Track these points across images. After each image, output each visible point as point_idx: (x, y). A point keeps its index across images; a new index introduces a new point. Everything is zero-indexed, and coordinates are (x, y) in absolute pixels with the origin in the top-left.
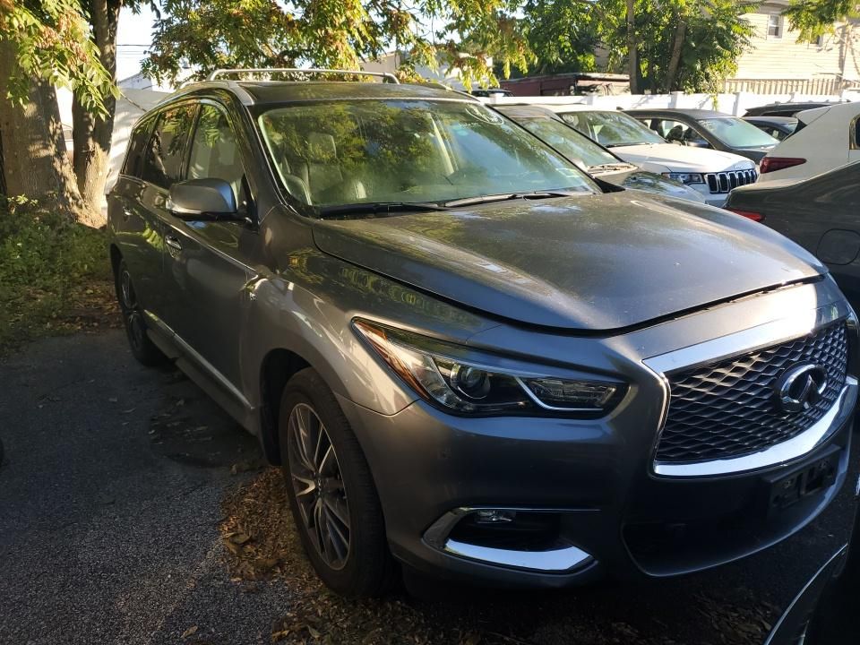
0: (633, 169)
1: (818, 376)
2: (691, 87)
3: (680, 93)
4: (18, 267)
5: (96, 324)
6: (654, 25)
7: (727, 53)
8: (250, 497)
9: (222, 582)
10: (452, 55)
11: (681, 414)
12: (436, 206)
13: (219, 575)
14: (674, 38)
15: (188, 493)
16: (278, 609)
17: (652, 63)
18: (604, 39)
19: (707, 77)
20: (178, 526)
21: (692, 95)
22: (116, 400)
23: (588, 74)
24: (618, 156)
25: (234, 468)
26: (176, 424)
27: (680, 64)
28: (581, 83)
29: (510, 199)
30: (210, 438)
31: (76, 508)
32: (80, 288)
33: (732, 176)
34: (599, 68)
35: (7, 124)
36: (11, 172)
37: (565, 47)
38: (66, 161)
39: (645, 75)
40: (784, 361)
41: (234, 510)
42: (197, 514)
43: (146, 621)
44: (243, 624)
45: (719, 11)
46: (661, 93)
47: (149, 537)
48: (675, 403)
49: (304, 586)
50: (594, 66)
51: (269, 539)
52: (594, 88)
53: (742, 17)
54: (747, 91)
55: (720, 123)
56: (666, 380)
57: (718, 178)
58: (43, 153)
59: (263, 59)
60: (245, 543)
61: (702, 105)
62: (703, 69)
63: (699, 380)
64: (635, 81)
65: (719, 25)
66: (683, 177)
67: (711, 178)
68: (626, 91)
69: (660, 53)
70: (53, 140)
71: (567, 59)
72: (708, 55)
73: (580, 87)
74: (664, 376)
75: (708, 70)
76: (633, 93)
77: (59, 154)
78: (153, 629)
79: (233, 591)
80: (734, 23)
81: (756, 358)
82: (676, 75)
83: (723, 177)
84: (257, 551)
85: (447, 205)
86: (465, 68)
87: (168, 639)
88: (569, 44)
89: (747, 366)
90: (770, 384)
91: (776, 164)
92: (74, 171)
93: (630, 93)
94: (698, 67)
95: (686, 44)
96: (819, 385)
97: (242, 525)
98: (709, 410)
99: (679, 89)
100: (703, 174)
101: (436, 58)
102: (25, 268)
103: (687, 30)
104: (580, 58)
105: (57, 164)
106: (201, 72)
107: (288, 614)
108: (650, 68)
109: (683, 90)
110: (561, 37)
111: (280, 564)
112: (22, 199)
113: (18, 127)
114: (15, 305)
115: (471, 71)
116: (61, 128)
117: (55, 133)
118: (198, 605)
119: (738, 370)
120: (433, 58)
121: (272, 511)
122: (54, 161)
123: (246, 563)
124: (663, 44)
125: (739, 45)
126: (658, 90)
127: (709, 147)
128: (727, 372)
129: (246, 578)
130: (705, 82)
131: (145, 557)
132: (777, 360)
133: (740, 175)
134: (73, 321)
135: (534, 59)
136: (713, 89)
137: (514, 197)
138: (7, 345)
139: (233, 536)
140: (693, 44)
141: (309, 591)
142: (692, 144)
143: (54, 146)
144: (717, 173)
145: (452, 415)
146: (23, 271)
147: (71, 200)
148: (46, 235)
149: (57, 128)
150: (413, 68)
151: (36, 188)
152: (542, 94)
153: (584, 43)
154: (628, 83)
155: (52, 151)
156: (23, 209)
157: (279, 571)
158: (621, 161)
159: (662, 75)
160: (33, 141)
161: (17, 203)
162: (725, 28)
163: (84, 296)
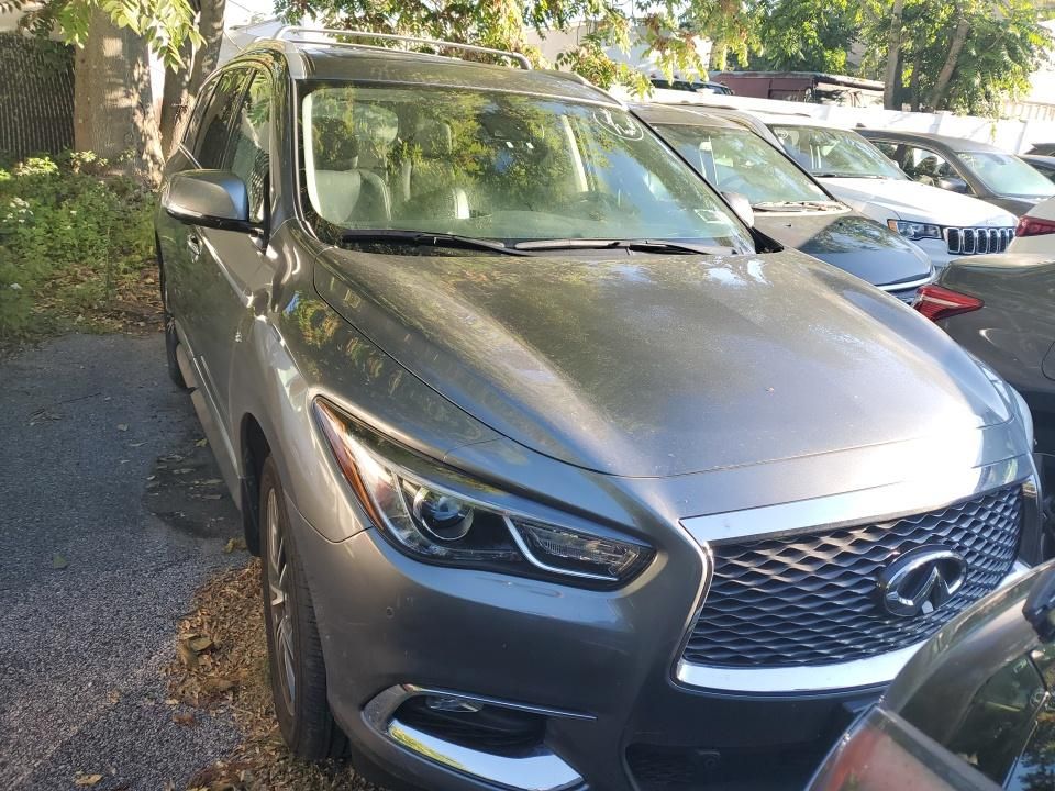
0: (844, 211)
1: (950, 569)
2: (964, 107)
3: (947, 114)
4: (66, 240)
5: (142, 324)
6: (928, 20)
7: (1018, 67)
8: (234, 587)
9: (153, 704)
10: (654, 33)
11: (729, 602)
12: (501, 246)
13: (153, 691)
14: (951, 41)
15: (161, 569)
16: (210, 752)
17: (919, 70)
18: (864, 32)
19: (988, 96)
20: (130, 615)
21: (964, 117)
22: (125, 429)
23: (832, 76)
24: (829, 191)
25: (230, 544)
26: (184, 471)
27: (954, 75)
28: (822, 87)
29: (609, 247)
30: (219, 497)
31: (15, 569)
32: (137, 275)
33: (982, 233)
34: (850, 68)
35: (83, 61)
36: (81, 121)
37: (809, 37)
38: (151, 115)
39: (906, 85)
40: (901, 543)
41: (208, 603)
42: (161, 601)
43: (36, 744)
44: (156, 768)
45: (1014, 13)
46: (923, 111)
47: (88, 624)
48: (719, 587)
49: (255, 724)
50: (844, 66)
51: (234, 650)
52: (837, 95)
53: (1043, 24)
54: (1044, 118)
55: (987, 160)
56: (710, 553)
57: (961, 234)
58: (124, 103)
59: (424, 14)
60: (203, 652)
61: (975, 132)
62: (983, 84)
63: (764, 557)
64: (891, 91)
65: (1012, 30)
66: (916, 228)
67: (953, 234)
68: (877, 102)
69: (930, 59)
70: (137, 89)
71: (810, 54)
72: (992, 67)
73: (820, 91)
74: (708, 547)
75: (989, 87)
76: (886, 107)
77: (143, 106)
78: (40, 756)
79: (163, 716)
80: (1031, 30)
81: (859, 534)
82: (947, 89)
83: (968, 233)
84: (214, 664)
85: (519, 246)
86: (668, 52)
87: (53, 774)
88: (814, 34)
89: (844, 546)
90: (872, 574)
91: (1038, 227)
92: (161, 128)
93: (882, 105)
94: (977, 81)
95: (964, 51)
96: (951, 582)
97: (210, 624)
98: (772, 601)
99: (947, 109)
100: (942, 227)
101: (630, 36)
102: (76, 242)
103: (970, 31)
104: (828, 54)
105: (138, 118)
106: (348, 20)
107: (218, 763)
108: (914, 77)
109: (953, 110)
110: (806, 24)
111: (234, 689)
112: (89, 157)
113: (95, 67)
114: (55, 286)
115: (676, 56)
116: (149, 74)
117: (140, 79)
118: (109, 732)
119: (827, 548)
120: (626, 35)
121: (253, 611)
122: (134, 114)
123: (194, 679)
124: (936, 48)
125: (1037, 59)
126: (921, 106)
127: (965, 190)
128: (809, 550)
129: (184, 701)
130: (985, 102)
131: (71, 651)
132: (890, 538)
133: (993, 233)
134: (116, 316)
135: (759, 49)
136: (992, 112)
137: (615, 246)
138: (25, 337)
139: (191, 639)
140: (974, 53)
141: (258, 732)
142: (945, 184)
143: (137, 96)
144: (961, 228)
145: (408, 556)
146: (73, 246)
147: (151, 164)
148: (111, 204)
149: (144, 73)
150: (598, 45)
151: (109, 145)
152: (770, 96)
153: (836, 35)
154: (882, 93)
155: (134, 101)
156: (89, 168)
157: (231, 698)
158: (832, 198)
159: (929, 89)
160: (113, 87)
161: (83, 161)
162: (1018, 35)
163: (142, 285)
